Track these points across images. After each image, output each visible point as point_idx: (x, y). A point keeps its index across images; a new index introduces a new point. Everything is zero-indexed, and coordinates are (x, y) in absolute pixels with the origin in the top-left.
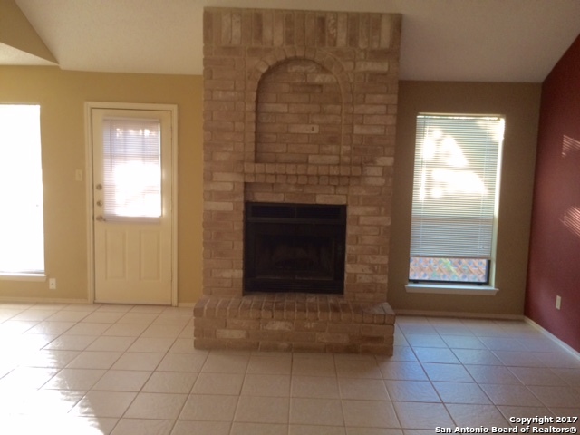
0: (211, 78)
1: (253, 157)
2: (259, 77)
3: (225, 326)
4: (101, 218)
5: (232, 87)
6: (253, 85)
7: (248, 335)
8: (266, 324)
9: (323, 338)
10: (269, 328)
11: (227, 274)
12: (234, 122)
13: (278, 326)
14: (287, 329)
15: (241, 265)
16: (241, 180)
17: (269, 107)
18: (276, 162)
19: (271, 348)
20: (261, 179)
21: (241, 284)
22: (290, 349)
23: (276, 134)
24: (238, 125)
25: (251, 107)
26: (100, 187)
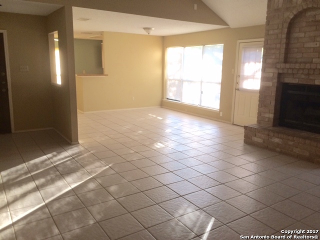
0: (269, 25)
1: (283, 60)
2: (289, 20)
3: (255, 136)
4: (238, 90)
5: (277, 28)
6: (286, 25)
7: (264, 142)
8: (271, 138)
9: (296, 151)
10: (273, 140)
11: (267, 115)
12: (276, 44)
13: (276, 140)
14: (280, 143)
15: (273, 112)
16: (276, 71)
17: (295, 35)
18: (296, 63)
19: (273, 150)
20: (285, 71)
21: (272, 120)
22: (281, 153)
23: (298, 48)
24: (278, 46)
25: (284, 36)
26: (239, 76)
